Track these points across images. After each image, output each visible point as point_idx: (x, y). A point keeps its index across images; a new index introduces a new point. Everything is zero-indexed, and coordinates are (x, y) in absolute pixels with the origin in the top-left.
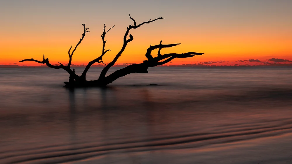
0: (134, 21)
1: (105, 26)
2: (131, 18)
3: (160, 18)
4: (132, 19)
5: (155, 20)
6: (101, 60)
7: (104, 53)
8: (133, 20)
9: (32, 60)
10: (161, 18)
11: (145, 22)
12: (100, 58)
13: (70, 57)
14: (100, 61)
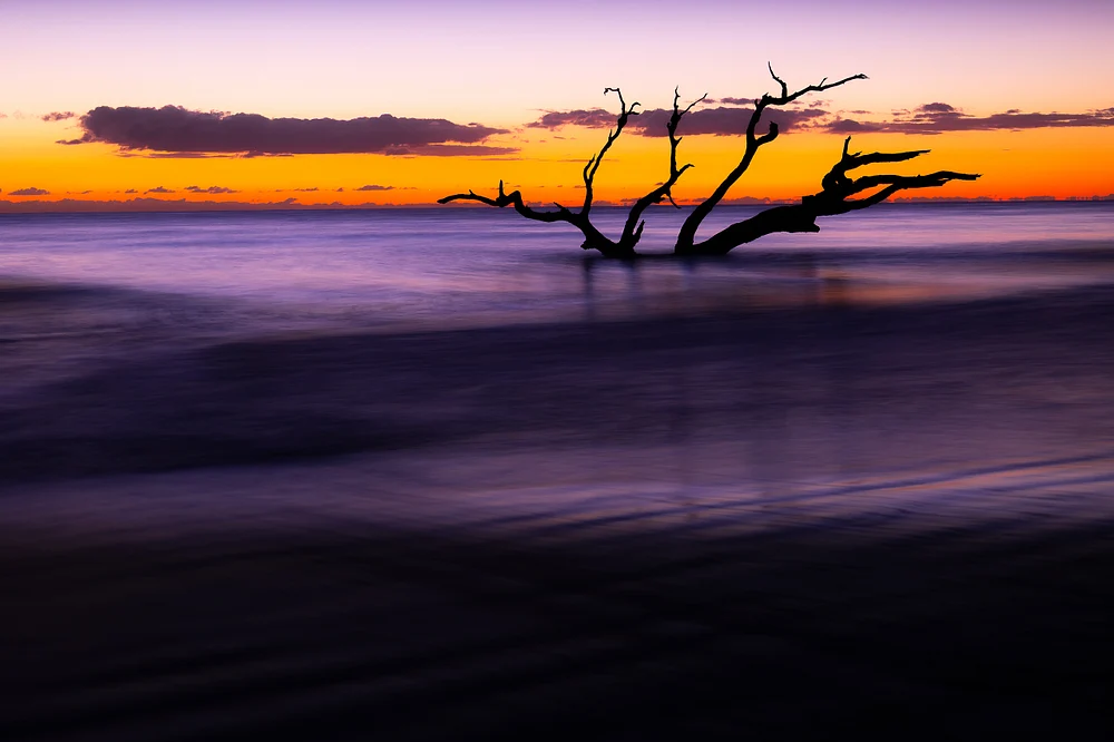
0: (784, 85)
1: (677, 96)
2: (774, 77)
3: (856, 77)
4: (777, 79)
5: (843, 82)
6: (669, 194)
7: (675, 174)
8: (780, 82)
9: (472, 196)
10: (861, 76)
11: (811, 88)
12: (666, 188)
13: (589, 182)
14: (664, 196)
